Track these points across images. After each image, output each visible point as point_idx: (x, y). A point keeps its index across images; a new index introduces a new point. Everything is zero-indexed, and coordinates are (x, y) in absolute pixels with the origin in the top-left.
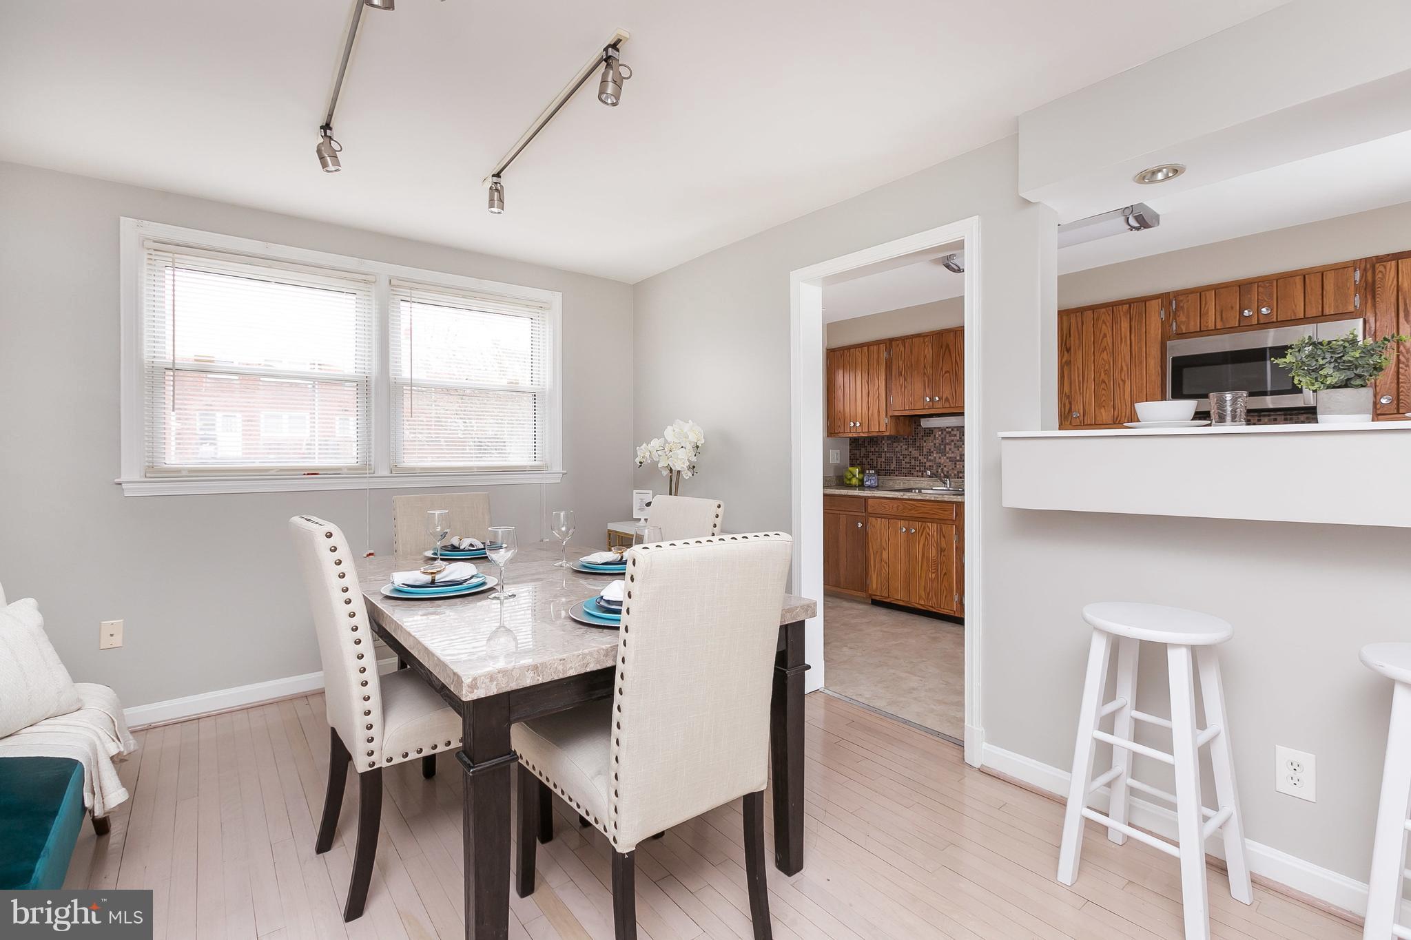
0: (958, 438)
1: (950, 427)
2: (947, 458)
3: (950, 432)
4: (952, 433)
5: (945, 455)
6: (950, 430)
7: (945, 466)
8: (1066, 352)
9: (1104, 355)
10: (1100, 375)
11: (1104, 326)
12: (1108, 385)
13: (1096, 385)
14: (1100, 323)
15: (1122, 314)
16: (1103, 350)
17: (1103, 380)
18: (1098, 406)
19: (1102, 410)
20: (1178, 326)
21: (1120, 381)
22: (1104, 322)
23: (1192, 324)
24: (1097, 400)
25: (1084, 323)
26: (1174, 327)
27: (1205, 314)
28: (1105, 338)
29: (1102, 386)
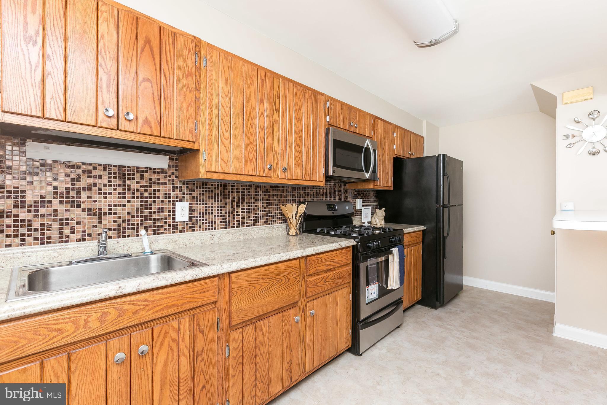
0: (106, 181)
1: (90, 164)
2: (84, 210)
3: (90, 172)
4: (94, 173)
5: (79, 206)
6: (91, 168)
7: (78, 223)
8: (275, 111)
9: (299, 124)
10: (297, 139)
11: (299, 101)
12: (301, 148)
13: (295, 146)
14: (298, 97)
15: (308, 97)
16: (299, 120)
17: (298, 144)
18: (295, 164)
19: (298, 168)
20: (330, 119)
21: (307, 148)
22: (299, 98)
23: (335, 120)
24: (295, 159)
25: (289, 92)
26: (328, 119)
27: (339, 117)
28: (300, 111)
29: (298, 149)
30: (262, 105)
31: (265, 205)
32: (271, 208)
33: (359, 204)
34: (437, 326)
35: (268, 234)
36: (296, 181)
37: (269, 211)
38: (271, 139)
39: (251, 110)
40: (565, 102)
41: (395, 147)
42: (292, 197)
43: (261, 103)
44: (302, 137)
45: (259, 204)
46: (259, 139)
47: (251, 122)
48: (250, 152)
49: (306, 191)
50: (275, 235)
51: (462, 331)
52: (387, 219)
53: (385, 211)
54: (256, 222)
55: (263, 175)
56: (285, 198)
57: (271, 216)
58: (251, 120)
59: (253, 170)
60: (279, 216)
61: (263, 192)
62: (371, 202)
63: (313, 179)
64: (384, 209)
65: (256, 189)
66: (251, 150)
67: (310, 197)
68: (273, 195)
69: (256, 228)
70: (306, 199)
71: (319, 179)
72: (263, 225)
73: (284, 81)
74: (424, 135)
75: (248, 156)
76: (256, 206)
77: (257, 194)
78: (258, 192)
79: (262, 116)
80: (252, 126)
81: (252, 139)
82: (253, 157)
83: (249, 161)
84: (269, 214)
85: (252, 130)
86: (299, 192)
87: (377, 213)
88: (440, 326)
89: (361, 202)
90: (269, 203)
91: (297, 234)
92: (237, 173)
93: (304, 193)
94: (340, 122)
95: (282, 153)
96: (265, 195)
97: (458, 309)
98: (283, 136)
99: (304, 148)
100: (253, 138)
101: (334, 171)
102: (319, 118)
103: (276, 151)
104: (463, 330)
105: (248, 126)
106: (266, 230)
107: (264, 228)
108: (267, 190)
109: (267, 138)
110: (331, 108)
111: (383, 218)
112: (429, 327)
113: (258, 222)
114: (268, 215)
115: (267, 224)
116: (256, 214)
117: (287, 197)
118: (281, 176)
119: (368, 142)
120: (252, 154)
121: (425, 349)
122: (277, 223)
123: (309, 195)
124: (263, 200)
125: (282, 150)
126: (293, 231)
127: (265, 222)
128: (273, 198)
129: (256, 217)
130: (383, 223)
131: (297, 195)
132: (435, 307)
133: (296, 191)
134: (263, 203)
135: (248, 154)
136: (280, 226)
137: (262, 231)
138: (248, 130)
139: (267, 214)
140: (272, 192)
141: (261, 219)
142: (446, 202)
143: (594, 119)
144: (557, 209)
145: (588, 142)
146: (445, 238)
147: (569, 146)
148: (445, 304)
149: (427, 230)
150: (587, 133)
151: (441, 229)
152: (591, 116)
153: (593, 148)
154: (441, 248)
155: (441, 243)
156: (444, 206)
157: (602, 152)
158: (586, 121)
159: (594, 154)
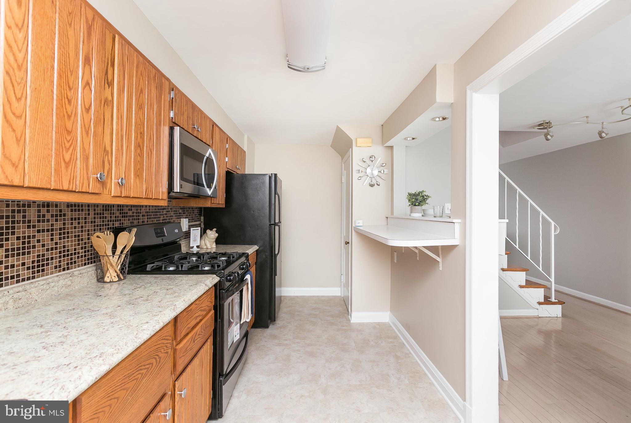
8: (107, 85)
9: (140, 113)
10: (137, 137)
11: (141, 80)
12: (142, 150)
13: (135, 147)
14: (139, 72)
15: (152, 76)
16: (140, 107)
17: (139, 143)
18: (135, 174)
19: (138, 180)
20: (175, 115)
21: (149, 151)
22: (141, 75)
23: (179, 118)
24: (135, 166)
25: (129, 61)
26: (172, 114)
27: (183, 115)
28: (142, 94)
29: (139, 151)
30: (87, 67)
31: (56, 238)
32: (68, 241)
33: (185, 223)
34: (277, 346)
35: (64, 288)
36: (134, 200)
37: (64, 247)
38: (100, 129)
39: (69, 71)
40: (358, 145)
41: (227, 159)
42: (103, 221)
43: (87, 66)
44: (144, 133)
45: (45, 237)
46: (81, 128)
47: (69, 94)
48: (65, 147)
49: (123, 210)
50: (76, 287)
51: (298, 343)
52: (218, 241)
53: (217, 232)
54: (38, 271)
55: (88, 191)
56: (92, 222)
57: (68, 255)
58: (68, 90)
59: (70, 181)
60: (82, 253)
61: (52, 216)
62: (195, 221)
63: (156, 196)
64: (215, 229)
65: (39, 211)
66: (68, 145)
67: (129, 219)
68: (72, 219)
69: (40, 281)
70: (122, 223)
71: (162, 196)
72: (52, 273)
73: (122, 41)
74: (245, 149)
75: (61, 155)
76: (38, 241)
77: (41, 218)
78: (44, 216)
79: (87, 87)
80: (69, 102)
81: (69, 126)
82: (71, 158)
83: (63, 164)
84: (65, 253)
85: (69, 109)
86: (113, 213)
87: (208, 235)
88: (279, 345)
89: (187, 222)
90: (64, 233)
91: (120, 279)
92: (39, 186)
93: (120, 214)
94: (184, 121)
95: (116, 155)
96: (56, 220)
97: (285, 322)
98: (118, 129)
99: (146, 150)
100: (71, 122)
101: (181, 186)
102: (164, 111)
103: (108, 152)
104: (297, 341)
105: (62, 100)
106: (61, 281)
107: (56, 279)
108: (61, 211)
109: (95, 127)
110: (176, 100)
111: (215, 240)
112: (270, 349)
113: (43, 270)
114: (62, 254)
115: (60, 271)
116: (38, 256)
117: (95, 222)
118: (114, 193)
119: (210, 151)
120: (70, 151)
121: (280, 375)
122: (79, 266)
123: (127, 217)
124: (52, 230)
125: (117, 150)
126: (111, 275)
127: (56, 267)
128: (72, 224)
129: (38, 261)
130: (214, 245)
131: (111, 217)
132: (267, 327)
133: (109, 211)
134: (52, 235)
135: (61, 151)
136: (83, 269)
137: (52, 284)
138: (62, 106)
139: (60, 252)
140: (69, 214)
141: (48, 264)
142: (277, 221)
143: (372, 161)
144: (353, 225)
145: (369, 177)
146: (276, 256)
147: (359, 178)
148: (275, 321)
149: (260, 249)
150: (369, 171)
151: (273, 247)
152: (371, 159)
153: (372, 181)
154: (273, 266)
155: (273, 261)
156: (275, 224)
157: (376, 185)
158: (368, 162)
159: (372, 186)
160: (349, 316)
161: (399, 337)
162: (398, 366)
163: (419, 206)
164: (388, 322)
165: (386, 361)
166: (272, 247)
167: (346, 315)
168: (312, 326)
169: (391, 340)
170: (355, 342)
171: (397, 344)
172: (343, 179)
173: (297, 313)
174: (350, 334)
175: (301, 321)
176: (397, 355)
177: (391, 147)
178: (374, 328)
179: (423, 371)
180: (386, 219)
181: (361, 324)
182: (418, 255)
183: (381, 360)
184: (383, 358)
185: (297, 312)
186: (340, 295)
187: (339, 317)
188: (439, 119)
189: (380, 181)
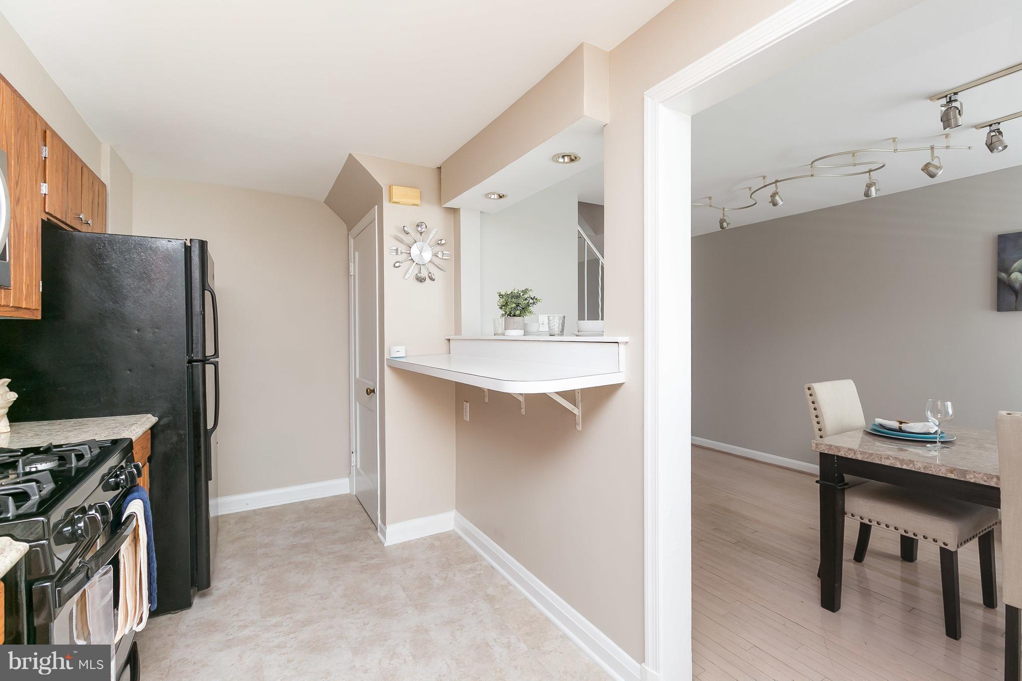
34: (221, 649)
40: (394, 200)
41: (45, 189)
51: (275, 625)
53: (11, 388)
64: (5, 381)
74: (104, 178)
88: (227, 644)
97: (232, 580)
104: (273, 620)
111: (6, 410)
130: (5, 426)
142: (210, 351)
143: (421, 233)
144: (386, 356)
145: (415, 263)
146: (208, 434)
147: (397, 265)
148: (208, 585)
149: (162, 423)
150: (415, 251)
151: (199, 414)
152: (419, 229)
153: (420, 273)
154: (201, 459)
155: (199, 447)
156: (205, 361)
157: (427, 279)
158: (413, 234)
159: (421, 280)
160: (379, 534)
161: (480, 556)
162: (498, 617)
163: (520, 316)
164: (453, 530)
165: (473, 614)
166: (197, 415)
167: (370, 532)
168: (303, 574)
169: (469, 566)
170: (404, 589)
171: (482, 572)
172: (352, 269)
173: (260, 551)
174: (389, 573)
175: (273, 568)
176: (488, 595)
177: (455, 211)
178: (432, 547)
179: (542, 614)
180: (447, 342)
181: (405, 546)
182: (523, 405)
183: (464, 614)
184: (467, 608)
185: (260, 548)
186: (348, 492)
187: (359, 539)
188: (564, 160)
189: (436, 273)
